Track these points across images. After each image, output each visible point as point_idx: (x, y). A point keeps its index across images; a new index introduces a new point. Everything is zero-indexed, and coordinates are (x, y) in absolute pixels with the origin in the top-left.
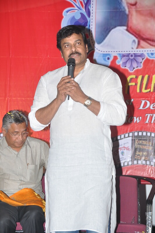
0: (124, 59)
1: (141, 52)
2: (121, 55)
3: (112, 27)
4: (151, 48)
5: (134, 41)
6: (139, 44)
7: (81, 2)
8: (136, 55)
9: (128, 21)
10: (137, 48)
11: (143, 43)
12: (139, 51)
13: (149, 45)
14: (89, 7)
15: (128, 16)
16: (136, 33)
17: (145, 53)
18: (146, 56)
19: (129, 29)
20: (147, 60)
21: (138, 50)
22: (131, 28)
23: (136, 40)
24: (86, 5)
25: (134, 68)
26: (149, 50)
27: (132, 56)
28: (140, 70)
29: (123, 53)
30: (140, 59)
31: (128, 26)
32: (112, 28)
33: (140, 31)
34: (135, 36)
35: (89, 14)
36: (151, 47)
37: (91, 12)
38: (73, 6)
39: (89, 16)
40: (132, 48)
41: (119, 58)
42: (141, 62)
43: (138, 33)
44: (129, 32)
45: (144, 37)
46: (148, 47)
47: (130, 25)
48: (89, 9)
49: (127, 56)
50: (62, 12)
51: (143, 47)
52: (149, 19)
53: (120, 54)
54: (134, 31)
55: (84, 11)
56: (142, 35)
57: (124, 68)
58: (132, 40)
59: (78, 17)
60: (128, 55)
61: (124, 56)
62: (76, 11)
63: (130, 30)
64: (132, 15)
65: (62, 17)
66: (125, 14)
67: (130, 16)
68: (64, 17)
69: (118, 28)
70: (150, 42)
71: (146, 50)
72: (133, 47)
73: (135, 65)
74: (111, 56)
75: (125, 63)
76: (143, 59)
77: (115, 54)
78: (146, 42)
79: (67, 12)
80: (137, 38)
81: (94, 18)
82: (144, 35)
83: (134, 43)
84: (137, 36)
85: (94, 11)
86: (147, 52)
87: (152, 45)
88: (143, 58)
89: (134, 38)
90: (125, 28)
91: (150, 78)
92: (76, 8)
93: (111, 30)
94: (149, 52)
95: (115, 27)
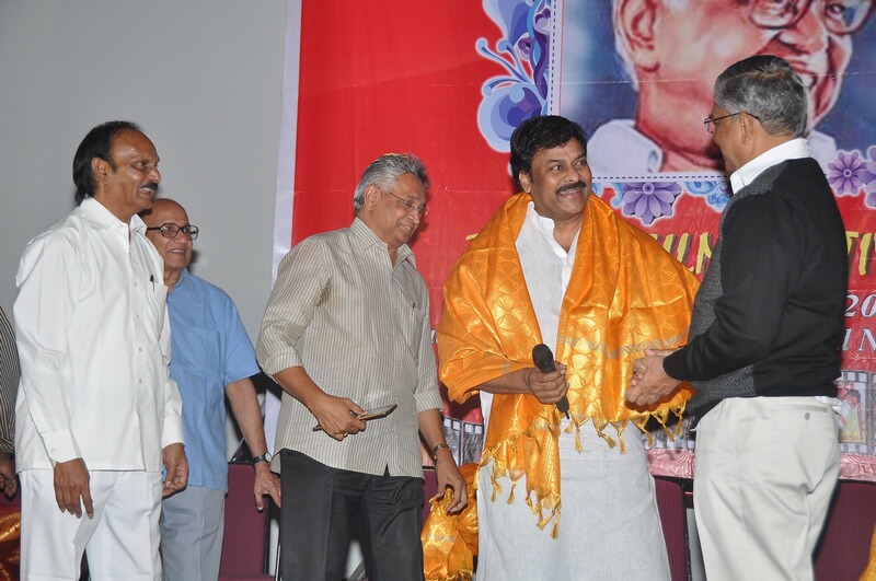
0: (631, 196)
1: (673, 180)
2: (623, 187)
3: (600, 121)
4: (695, 170)
5: (654, 153)
6: (665, 160)
7: (525, 64)
8: (658, 187)
9: (639, 106)
10: (661, 170)
11: (674, 159)
12: (666, 177)
13: (689, 164)
14: (545, 75)
15: (637, 95)
16: (657, 135)
17: (681, 183)
18: (684, 190)
19: (641, 125)
20: (686, 197)
21: (664, 174)
22: (645, 122)
23: (659, 152)
24: (537, 69)
25: (654, 217)
26: (690, 174)
27: (648, 188)
28: (669, 221)
29: (628, 181)
30: (667, 196)
31: (637, 119)
32: (601, 124)
33: (667, 131)
34: (656, 142)
35: (544, 91)
36: (695, 167)
37: (549, 85)
38: (507, 73)
39: (545, 94)
40: (650, 171)
41: (617, 193)
42: (671, 204)
43: (662, 135)
44: (641, 132)
45: (678, 144)
46: (687, 169)
47: (643, 116)
48: (544, 80)
49: (637, 189)
50: (480, 86)
51: (674, 169)
52: (688, 102)
53: (619, 184)
54: (652, 131)
55: (531, 83)
56: (673, 141)
57: (629, 216)
58: (648, 152)
59: (518, 97)
60: (639, 187)
61: (628, 188)
62: (514, 83)
63: (644, 128)
64: (647, 94)
65: (480, 98)
66: (632, 90)
67: (643, 97)
68: (485, 97)
69: (615, 123)
70: (691, 156)
71: (684, 174)
72: (652, 167)
73: (656, 209)
74: (598, 188)
75: (632, 206)
76: (675, 196)
77: (608, 184)
78: (684, 156)
79: (492, 86)
80: (660, 146)
81: (556, 99)
82: (677, 139)
83: (653, 159)
84: (660, 142)
85: (557, 83)
86: (684, 179)
87: (698, 165)
88: (676, 193)
89: (654, 147)
90: (632, 123)
91: (694, 242)
92: (514, 77)
93: (598, 127)
94: (690, 180)
95: (608, 121)
